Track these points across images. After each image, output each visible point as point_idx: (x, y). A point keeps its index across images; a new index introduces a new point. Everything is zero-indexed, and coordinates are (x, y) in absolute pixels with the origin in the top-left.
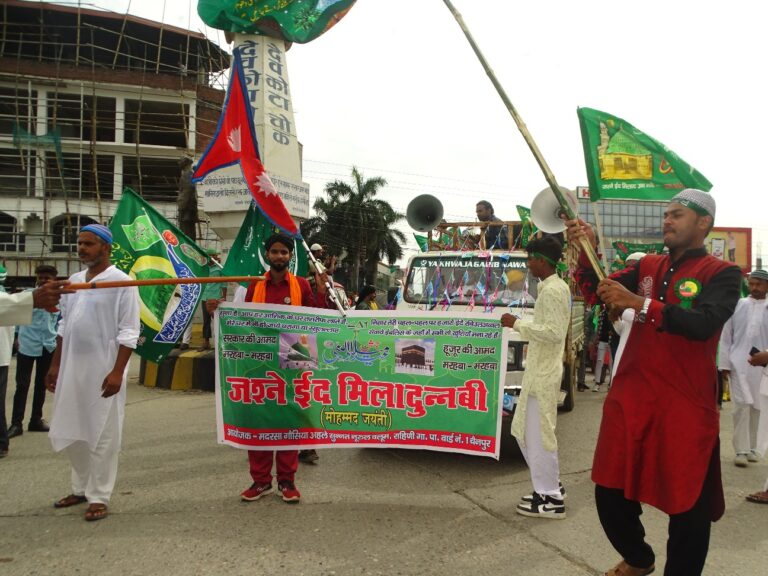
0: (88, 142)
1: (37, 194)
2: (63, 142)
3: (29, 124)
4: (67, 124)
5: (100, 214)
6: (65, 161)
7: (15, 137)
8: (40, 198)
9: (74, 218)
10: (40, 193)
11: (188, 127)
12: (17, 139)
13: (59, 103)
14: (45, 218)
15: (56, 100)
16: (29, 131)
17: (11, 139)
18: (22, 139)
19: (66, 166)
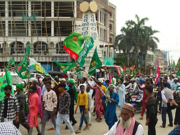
0: (43, 17)
1: (29, 35)
2: (36, 18)
3: (26, 13)
4: (37, 12)
5: (48, 41)
6: (37, 24)
7: (22, 17)
8: (30, 37)
9: (40, 42)
10: (30, 35)
11: (74, 10)
12: (23, 18)
13: (35, 5)
14: (32, 43)
15: (34, 4)
16: (26, 15)
17: (22, 18)
18: (25, 18)
19: (37, 26)
